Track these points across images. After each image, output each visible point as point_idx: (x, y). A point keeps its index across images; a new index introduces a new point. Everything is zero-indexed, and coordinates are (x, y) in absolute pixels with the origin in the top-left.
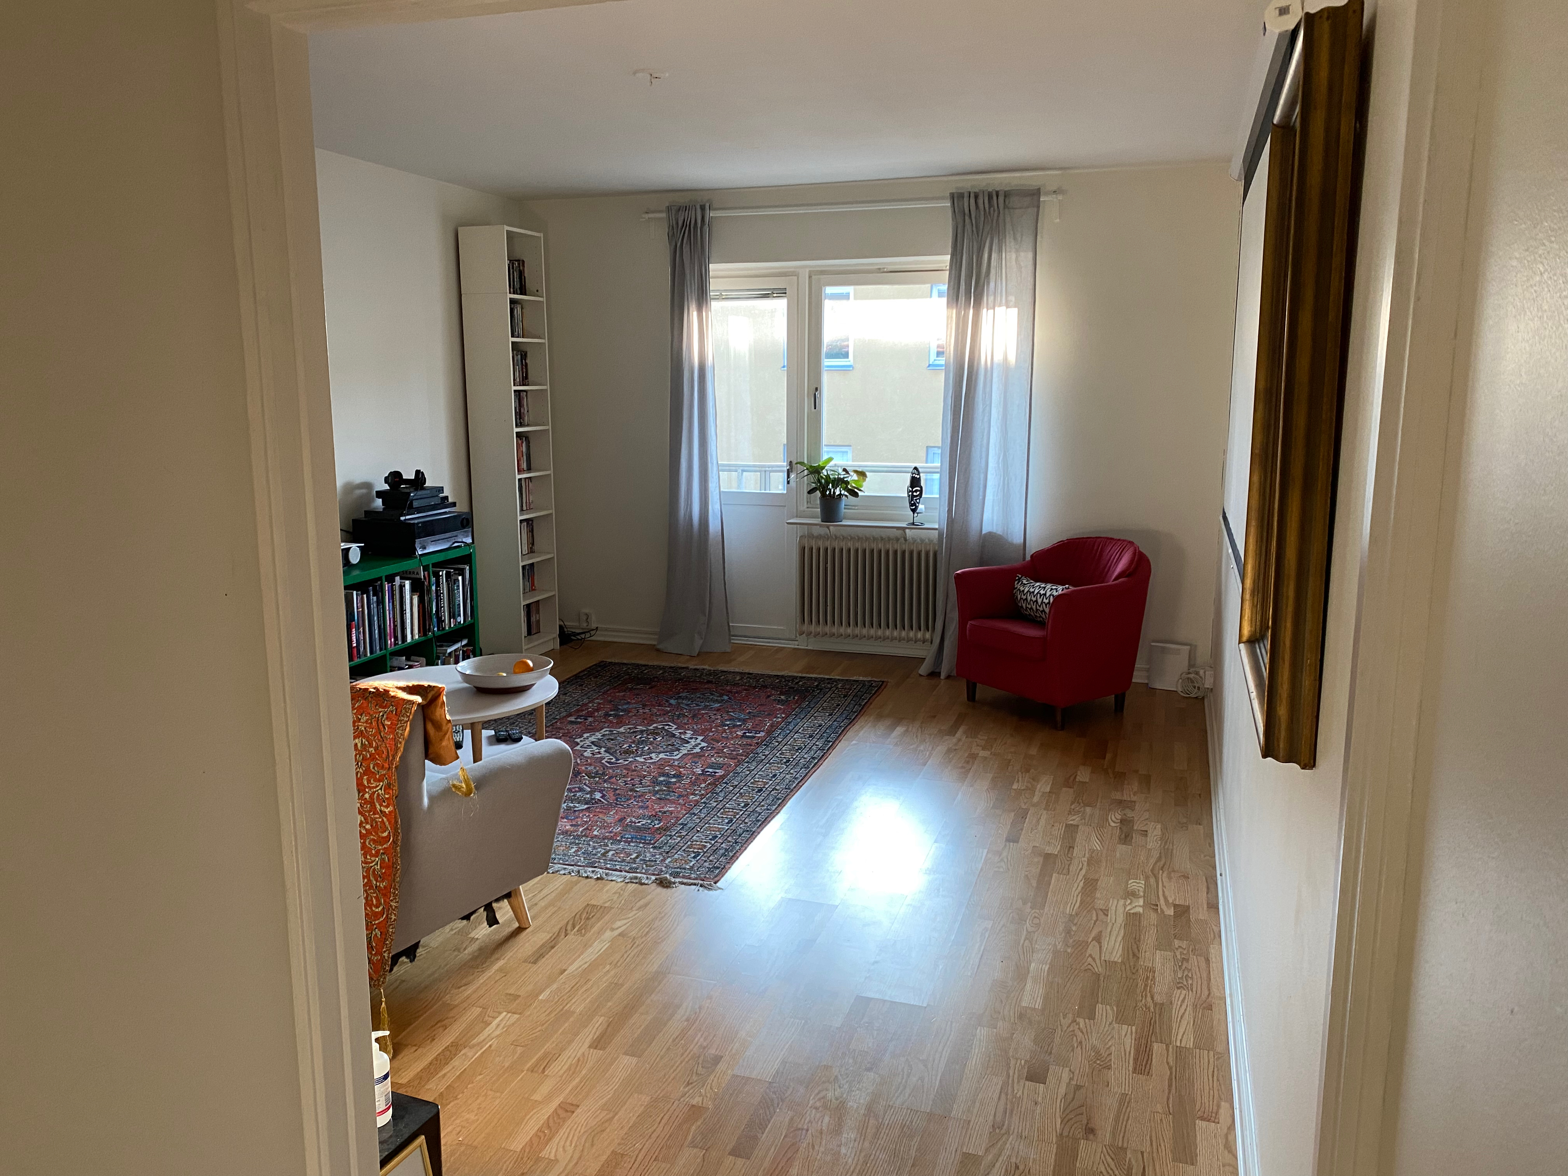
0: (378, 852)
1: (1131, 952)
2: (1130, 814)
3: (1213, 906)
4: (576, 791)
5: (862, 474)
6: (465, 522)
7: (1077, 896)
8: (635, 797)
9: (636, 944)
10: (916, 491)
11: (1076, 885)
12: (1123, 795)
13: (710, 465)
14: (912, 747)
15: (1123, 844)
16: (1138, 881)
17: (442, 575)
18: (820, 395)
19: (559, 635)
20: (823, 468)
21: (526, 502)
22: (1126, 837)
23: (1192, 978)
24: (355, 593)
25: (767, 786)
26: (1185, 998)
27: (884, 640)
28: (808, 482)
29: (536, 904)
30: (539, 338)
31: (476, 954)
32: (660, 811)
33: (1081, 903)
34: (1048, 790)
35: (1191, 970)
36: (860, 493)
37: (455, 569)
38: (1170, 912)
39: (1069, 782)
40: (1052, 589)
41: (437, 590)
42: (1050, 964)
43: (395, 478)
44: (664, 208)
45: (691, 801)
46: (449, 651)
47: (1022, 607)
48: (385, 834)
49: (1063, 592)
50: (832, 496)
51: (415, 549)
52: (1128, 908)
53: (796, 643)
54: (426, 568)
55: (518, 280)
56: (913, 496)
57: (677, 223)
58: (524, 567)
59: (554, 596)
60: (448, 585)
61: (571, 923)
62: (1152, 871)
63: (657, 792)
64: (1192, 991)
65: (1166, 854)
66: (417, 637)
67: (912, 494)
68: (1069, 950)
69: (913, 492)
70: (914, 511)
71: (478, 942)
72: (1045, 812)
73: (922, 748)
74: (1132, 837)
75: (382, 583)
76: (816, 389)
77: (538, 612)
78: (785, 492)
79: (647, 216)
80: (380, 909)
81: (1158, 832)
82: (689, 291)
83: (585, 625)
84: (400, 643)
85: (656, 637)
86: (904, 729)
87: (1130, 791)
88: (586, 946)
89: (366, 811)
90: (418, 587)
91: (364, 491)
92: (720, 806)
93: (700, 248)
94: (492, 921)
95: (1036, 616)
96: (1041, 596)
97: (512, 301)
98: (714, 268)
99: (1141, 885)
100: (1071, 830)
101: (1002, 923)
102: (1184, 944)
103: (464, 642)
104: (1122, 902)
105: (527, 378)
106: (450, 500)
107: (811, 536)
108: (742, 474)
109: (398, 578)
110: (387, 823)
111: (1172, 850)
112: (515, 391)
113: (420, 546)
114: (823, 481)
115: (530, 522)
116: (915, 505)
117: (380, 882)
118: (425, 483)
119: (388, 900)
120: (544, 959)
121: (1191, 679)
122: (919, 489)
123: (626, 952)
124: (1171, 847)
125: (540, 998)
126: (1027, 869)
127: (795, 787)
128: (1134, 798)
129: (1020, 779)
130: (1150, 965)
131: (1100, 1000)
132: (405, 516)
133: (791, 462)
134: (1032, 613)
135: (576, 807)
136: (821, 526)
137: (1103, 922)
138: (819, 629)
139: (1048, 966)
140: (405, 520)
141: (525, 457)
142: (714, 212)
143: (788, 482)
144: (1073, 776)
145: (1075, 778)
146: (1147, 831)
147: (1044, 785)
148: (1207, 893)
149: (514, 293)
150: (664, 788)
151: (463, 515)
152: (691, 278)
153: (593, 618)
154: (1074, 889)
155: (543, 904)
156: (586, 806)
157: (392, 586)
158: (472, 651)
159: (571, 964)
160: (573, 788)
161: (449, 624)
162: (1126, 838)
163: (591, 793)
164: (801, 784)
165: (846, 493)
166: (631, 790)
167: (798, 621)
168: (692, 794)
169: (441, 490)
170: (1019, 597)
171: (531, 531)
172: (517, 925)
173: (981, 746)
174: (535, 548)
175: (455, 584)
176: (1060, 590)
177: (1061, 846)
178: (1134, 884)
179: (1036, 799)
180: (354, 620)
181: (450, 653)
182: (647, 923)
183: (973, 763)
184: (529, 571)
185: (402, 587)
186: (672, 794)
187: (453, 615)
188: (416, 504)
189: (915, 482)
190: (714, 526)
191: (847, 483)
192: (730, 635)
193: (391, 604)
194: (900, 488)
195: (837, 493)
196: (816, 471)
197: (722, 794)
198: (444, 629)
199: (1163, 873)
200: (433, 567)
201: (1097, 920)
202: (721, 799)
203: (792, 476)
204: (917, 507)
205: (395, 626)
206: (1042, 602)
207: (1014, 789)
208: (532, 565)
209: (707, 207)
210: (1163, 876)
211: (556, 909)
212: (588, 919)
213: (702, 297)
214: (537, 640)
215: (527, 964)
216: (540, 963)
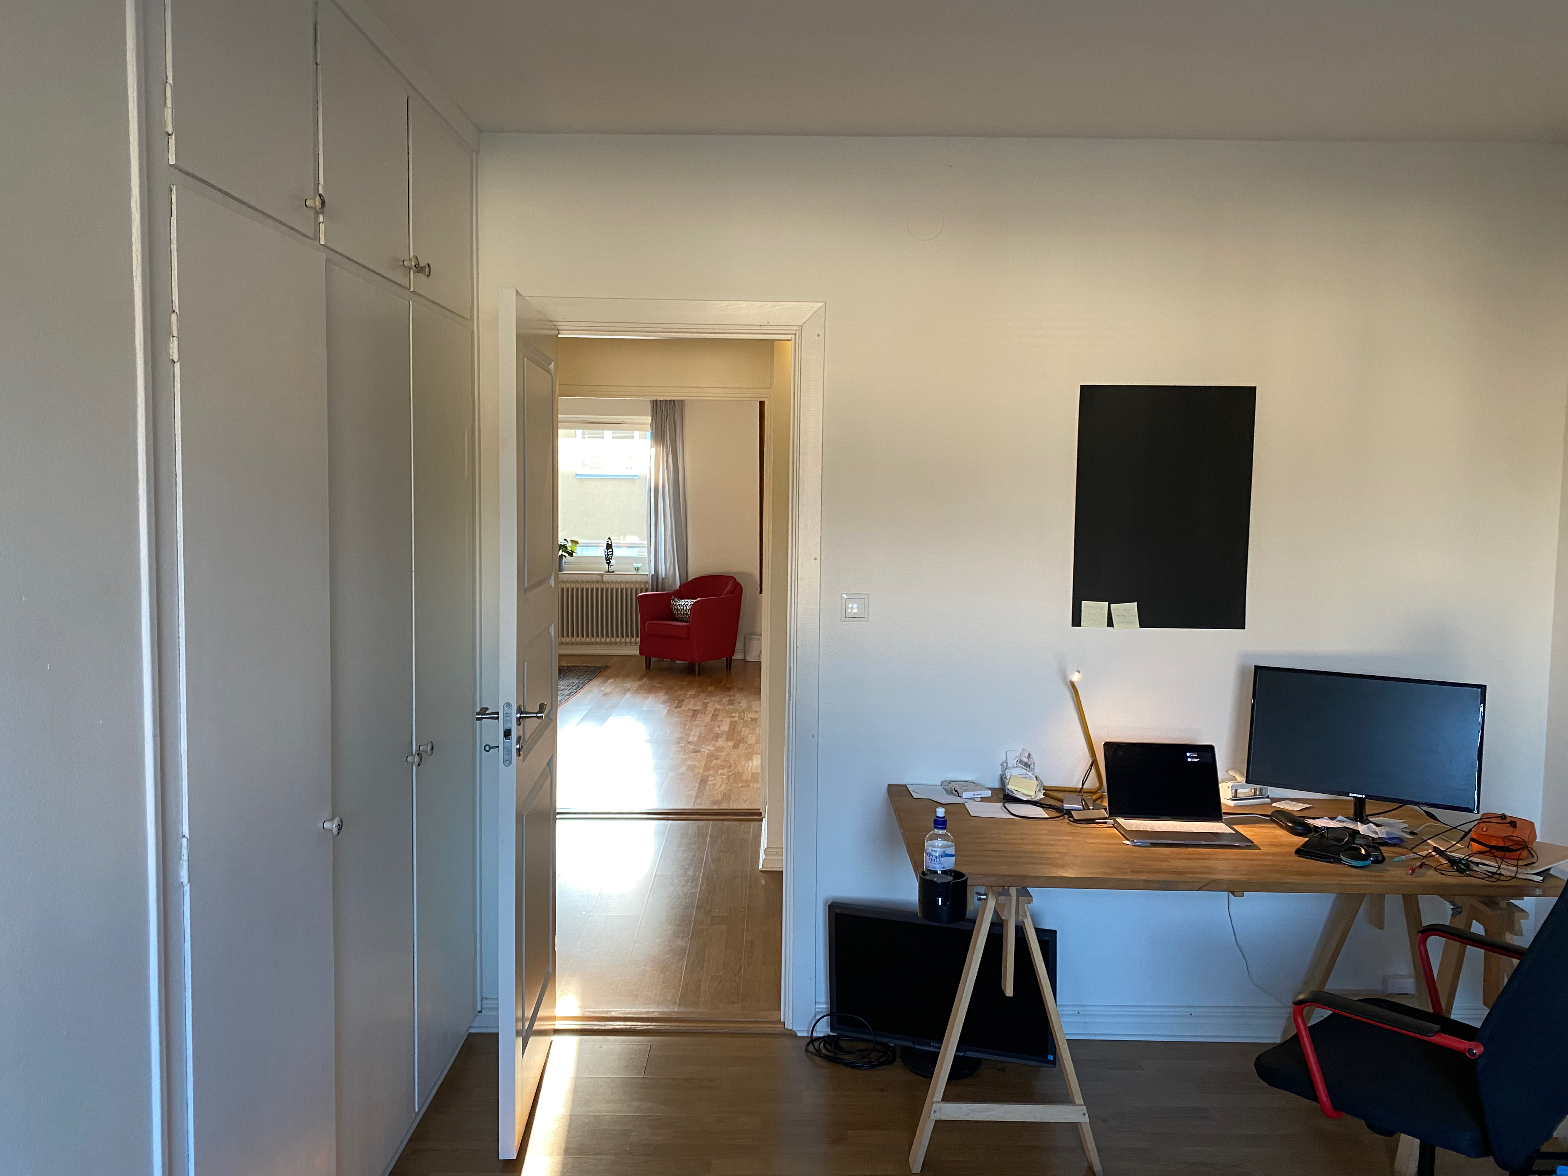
5: (576, 542)
10: (610, 552)
36: (575, 554)
40: (690, 602)
47: (675, 613)
49: (695, 603)
56: (608, 555)
69: (608, 552)
70: (609, 564)
95: (683, 618)
96: (684, 606)
122: (612, 551)
165: (566, 554)
170: (673, 608)
189: (609, 546)
191: (567, 548)
195: (562, 553)
204: (610, 562)
206: (686, 609)
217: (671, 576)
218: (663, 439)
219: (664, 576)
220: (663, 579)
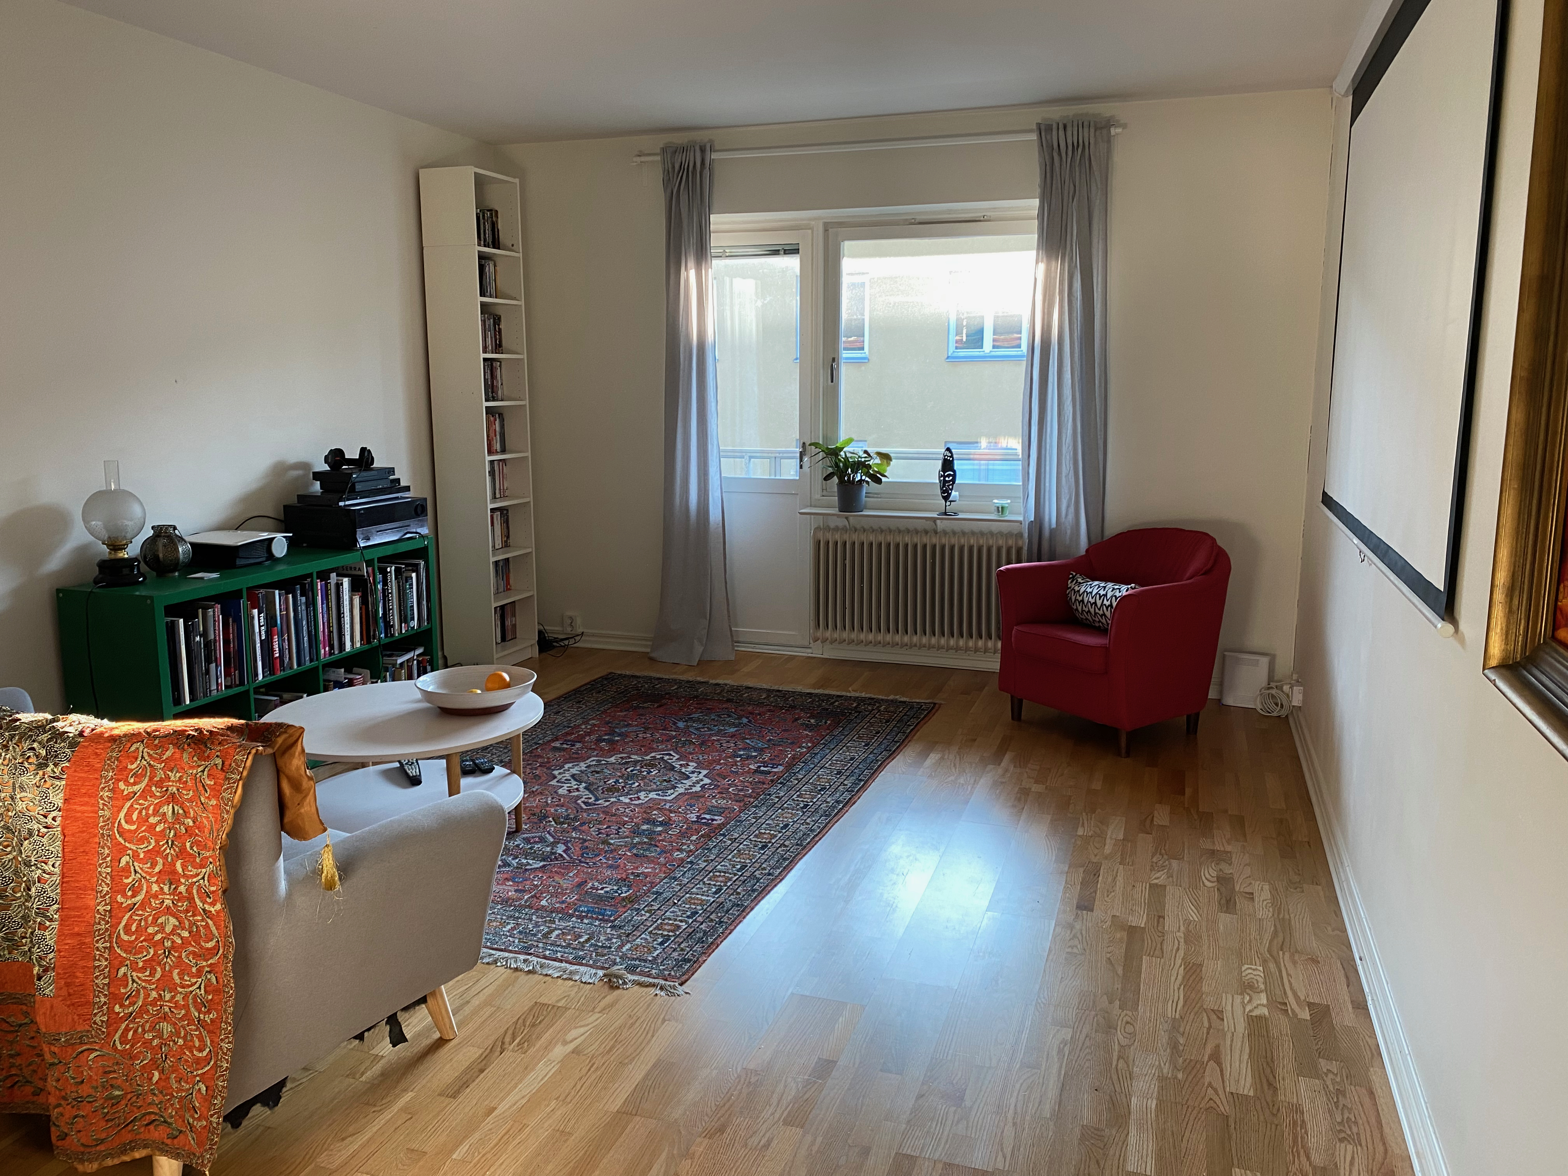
0: (200, 970)
1: (1264, 1081)
2: (1228, 870)
3: (1361, 1006)
4: (535, 842)
5: (886, 457)
6: (417, 509)
7: (1179, 989)
8: (606, 852)
9: (595, 1066)
10: (949, 476)
11: (1174, 973)
12: (1214, 843)
13: (710, 446)
14: (950, 779)
15: (1226, 912)
16: (1253, 967)
17: (390, 572)
18: (838, 366)
19: (539, 642)
20: (841, 449)
21: (500, 489)
22: (1228, 901)
23: (1356, 1123)
24: (277, 592)
25: (773, 841)
26: (1353, 1158)
27: (911, 647)
28: (823, 466)
29: (468, 1002)
30: (515, 299)
31: (376, 1082)
32: (633, 873)
33: (1185, 1002)
34: (1121, 837)
35: (1351, 1109)
36: (884, 479)
37: (407, 565)
38: (1305, 1015)
39: (1145, 825)
40: (1114, 589)
41: (384, 590)
42: (1158, 1099)
43: (336, 457)
44: (658, 151)
45: (674, 860)
46: (399, 661)
47: (1077, 609)
48: (210, 945)
49: (1128, 593)
50: (852, 482)
51: (357, 541)
52: (1248, 1008)
53: (809, 651)
54: (369, 563)
55: (490, 232)
56: (945, 482)
57: (673, 167)
58: (496, 563)
59: (532, 596)
60: (398, 582)
61: (510, 1032)
62: (1269, 951)
63: (634, 846)
64: (1361, 1145)
65: (1283, 926)
66: (358, 645)
67: (944, 479)
68: (1180, 1076)
69: (945, 477)
70: (946, 499)
71: (383, 1062)
72: (1121, 867)
73: (962, 781)
74: (1236, 903)
75: (312, 581)
76: (834, 360)
77: (514, 615)
78: (798, 478)
79: (638, 159)
80: (205, 1053)
81: (1266, 894)
82: (687, 243)
83: (569, 629)
84: (336, 652)
85: (650, 643)
86: (939, 755)
87: (1222, 840)
88: (527, 1069)
89: (180, 912)
90: (359, 585)
91: (300, 472)
92: (709, 868)
93: (699, 198)
94: (398, 1038)
95: (1094, 621)
96: (1100, 597)
97: (482, 257)
98: (716, 220)
99: (1258, 973)
100: (1158, 891)
101: (1085, 1032)
102: (1334, 1066)
103: (420, 651)
104: (1238, 999)
105: (500, 345)
106: (403, 483)
107: (827, 528)
108: (750, 460)
109: (333, 575)
110: (213, 929)
111: (1290, 920)
112: (485, 360)
113: (362, 536)
114: (841, 465)
115: (505, 512)
116: (948, 493)
117: (205, 1014)
118: (372, 462)
119: (216, 1040)
120: (468, 1090)
121: (1272, 695)
122: (952, 473)
123: (580, 1079)
124: (1287, 917)
125: (454, 1157)
126: (1110, 949)
127: (809, 843)
128: (1229, 848)
129: (1086, 822)
130: (1295, 1099)
131: (1235, 1162)
132: (345, 501)
133: (804, 443)
134: (1089, 618)
135: (528, 864)
136: (838, 516)
137: (1218, 1030)
138: (836, 635)
139: (1155, 1102)
140: (345, 506)
141: (498, 437)
142: (716, 153)
143: (801, 467)
144: (1150, 817)
145: (1152, 820)
146: (1252, 894)
147: (1115, 831)
148: (1348, 986)
149: (485, 246)
150: (646, 840)
151: (417, 500)
152: (689, 231)
153: (579, 621)
154: (1173, 979)
155: (477, 1002)
156: (542, 864)
157: (326, 584)
158: (428, 662)
159: (502, 1100)
160: (533, 837)
161: (399, 629)
162: (1228, 904)
163: (554, 844)
164: (816, 839)
165: (867, 479)
166: (603, 843)
167: (812, 623)
168: (678, 850)
169: (391, 471)
170: (1073, 598)
171: (506, 522)
172: (437, 1035)
173: (1033, 778)
174: (511, 541)
175: (407, 582)
176: (1124, 590)
177: (1148, 915)
178: (1250, 971)
179: (1108, 849)
180: (276, 625)
181: (402, 664)
182: (611, 1033)
183: (1026, 801)
184: (503, 568)
185: (339, 585)
186: (653, 849)
187: (404, 618)
188: (358, 487)
189: (948, 465)
190: (714, 515)
191: (869, 467)
192: (733, 641)
193: (325, 606)
194: (932, 474)
195: (858, 478)
196: (835, 452)
197: (715, 851)
198: (393, 635)
199: (1284, 954)
200: (378, 562)
201: (1210, 1027)
202: (712, 857)
203: (806, 459)
204: (949, 495)
205: (330, 632)
206: (1102, 604)
207: (1080, 836)
208: (507, 560)
209: (708, 148)
210: (1285, 958)
211: (493, 1009)
212: (533, 1025)
213: (702, 253)
214: (512, 648)
215: (443, 1098)
216: (461, 1098)
217: (1068, 527)
218: (1063, 242)
219: (1054, 525)
220: (1052, 531)
